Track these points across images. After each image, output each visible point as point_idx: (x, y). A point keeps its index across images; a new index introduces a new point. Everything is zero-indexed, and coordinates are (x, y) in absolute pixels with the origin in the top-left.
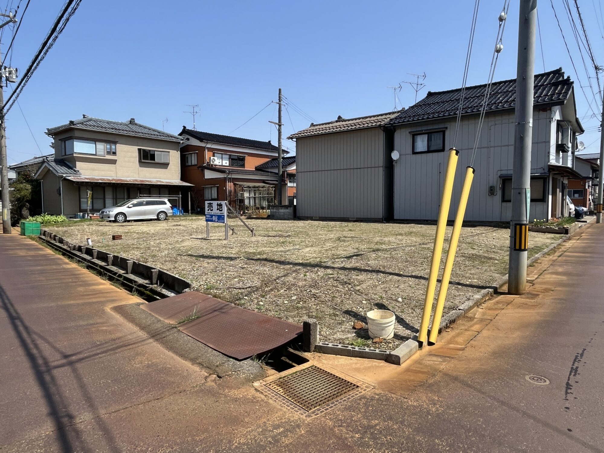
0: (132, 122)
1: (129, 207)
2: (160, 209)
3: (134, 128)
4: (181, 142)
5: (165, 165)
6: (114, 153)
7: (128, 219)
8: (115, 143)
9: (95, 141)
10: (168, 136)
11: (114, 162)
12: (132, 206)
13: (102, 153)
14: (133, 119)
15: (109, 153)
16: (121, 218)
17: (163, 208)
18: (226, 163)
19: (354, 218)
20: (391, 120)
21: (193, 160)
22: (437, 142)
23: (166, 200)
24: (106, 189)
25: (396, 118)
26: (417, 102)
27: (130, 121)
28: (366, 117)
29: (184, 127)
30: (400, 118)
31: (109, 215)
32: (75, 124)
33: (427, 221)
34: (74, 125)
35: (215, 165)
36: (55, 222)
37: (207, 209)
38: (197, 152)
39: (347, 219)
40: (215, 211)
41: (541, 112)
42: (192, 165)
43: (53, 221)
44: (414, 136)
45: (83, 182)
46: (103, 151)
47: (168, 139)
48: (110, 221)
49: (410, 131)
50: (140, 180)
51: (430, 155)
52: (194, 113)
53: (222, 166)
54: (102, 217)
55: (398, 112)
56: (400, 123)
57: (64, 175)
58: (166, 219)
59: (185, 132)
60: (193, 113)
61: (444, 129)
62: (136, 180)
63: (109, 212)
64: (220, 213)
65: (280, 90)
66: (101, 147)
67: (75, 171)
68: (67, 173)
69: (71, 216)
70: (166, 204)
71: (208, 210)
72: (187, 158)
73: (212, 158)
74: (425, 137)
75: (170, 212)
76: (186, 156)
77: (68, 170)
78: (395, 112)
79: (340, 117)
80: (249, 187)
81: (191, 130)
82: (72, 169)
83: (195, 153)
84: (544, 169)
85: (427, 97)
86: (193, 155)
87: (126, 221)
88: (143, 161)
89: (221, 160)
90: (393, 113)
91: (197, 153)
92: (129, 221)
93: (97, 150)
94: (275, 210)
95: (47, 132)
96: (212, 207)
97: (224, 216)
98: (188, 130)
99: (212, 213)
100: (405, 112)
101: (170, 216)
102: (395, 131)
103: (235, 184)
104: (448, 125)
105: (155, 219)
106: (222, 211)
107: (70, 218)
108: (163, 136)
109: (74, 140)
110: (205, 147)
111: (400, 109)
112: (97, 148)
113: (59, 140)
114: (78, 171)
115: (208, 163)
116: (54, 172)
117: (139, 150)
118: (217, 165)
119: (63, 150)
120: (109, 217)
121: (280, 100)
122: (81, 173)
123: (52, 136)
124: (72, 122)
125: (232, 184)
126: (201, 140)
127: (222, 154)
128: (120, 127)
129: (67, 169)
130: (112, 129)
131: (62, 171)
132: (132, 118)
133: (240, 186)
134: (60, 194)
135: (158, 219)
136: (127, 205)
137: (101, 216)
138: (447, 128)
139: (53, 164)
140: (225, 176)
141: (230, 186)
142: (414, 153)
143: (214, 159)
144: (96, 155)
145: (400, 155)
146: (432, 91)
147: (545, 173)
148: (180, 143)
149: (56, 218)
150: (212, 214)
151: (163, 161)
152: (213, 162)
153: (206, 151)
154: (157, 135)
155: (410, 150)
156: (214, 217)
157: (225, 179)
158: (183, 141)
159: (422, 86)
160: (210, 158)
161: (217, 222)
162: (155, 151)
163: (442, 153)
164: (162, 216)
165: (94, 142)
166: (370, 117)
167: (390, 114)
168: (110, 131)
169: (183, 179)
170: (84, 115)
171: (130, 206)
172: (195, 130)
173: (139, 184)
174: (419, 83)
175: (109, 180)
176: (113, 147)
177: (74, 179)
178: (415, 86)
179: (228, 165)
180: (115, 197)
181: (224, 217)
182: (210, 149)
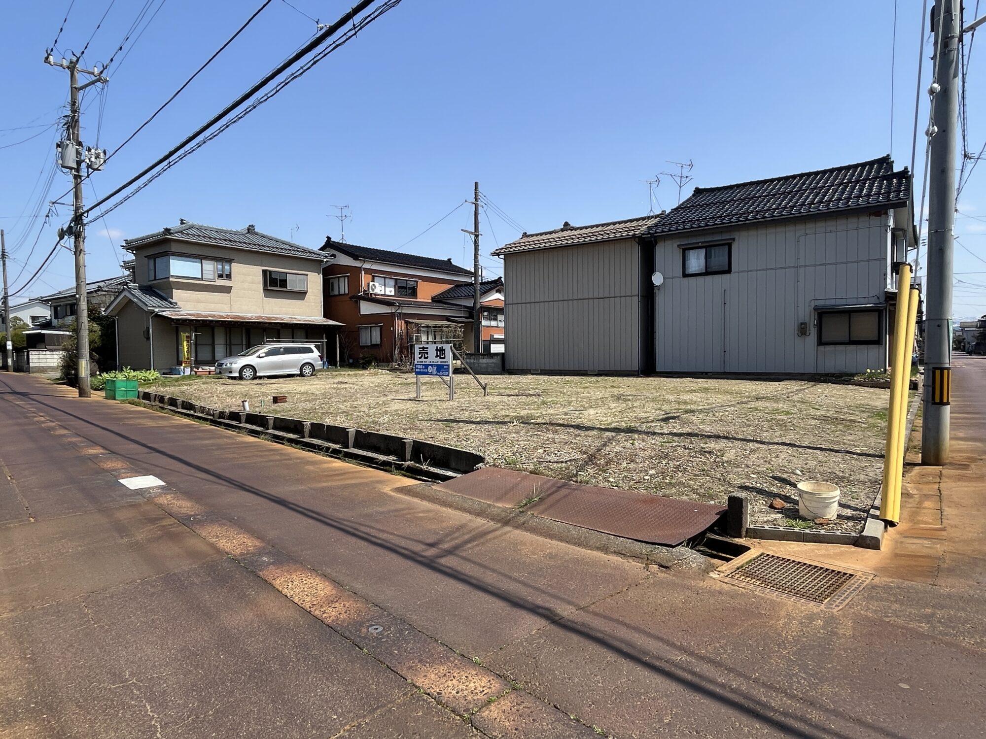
0: (250, 230)
1: (259, 357)
2: (304, 359)
3: (255, 239)
4: (325, 260)
5: (301, 295)
6: (229, 277)
7: (258, 374)
8: (230, 261)
9: (201, 258)
10: (304, 251)
11: (227, 290)
12: (264, 355)
13: (211, 277)
14: (253, 226)
15: (220, 276)
16: (248, 373)
17: (309, 358)
18: (390, 291)
19: (594, 371)
20: (650, 228)
21: (343, 287)
22: (719, 259)
23: (312, 346)
24: (216, 330)
25: (656, 225)
26: (681, 203)
27: (248, 229)
28: (608, 224)
29: (329, 238)
30: (663, 225)
31: (230, 368)
32: (172, 234)
33: (706, 373)
34: (170, 234)
35: (375, 295)
36: (144, 381)
37: (417, 355)
38: (349, 274)
39: (584, 372)
40: (432, 358)
41: (872, 217)
42: (339, 295)
43: (141, 379)
44: (685, 250)
45: (186, 320)
46: (212, 273)
47: (303, 255)
48: (234, 378)
49: (678, 244)
50: (267, 317)
51: (709, 278)
52: (342, 218)
53: (385, 295)
54: (220, 373)
55: (657, 216)
56: (665, 232)
57: (156, 310)
58: (312, 375)
59: (329, 244)
60: (340, 218)
61: (730, 241)
62: (261, 317)
63: (231, 364)
64: (442, 362)
65: (476, 184)
66: (210, 267)
67: (171, 303)
68: (160, 307)
69: (165, 371)
70: (312, 351)
71: (420, 358)
72: (332, 283)
73: (371, 284)
74: (702, 253)
75: (318, 364)
76: (331, 281)
77: (161, 302)
78: (652, 217)
79: (566, 224)
80: (427, 327)
81: (338, 243)
82: (166, 300)
83: (344, 277)
84: (878, 298)
85: (693, 195)
86: (342, 280)
87: (255, 377)
88: (270, 288)
89: (383, 287)
90: (649, 218)
91: (348, 276)
92: (260, 378)
93: (204, 272)
94: (472, 361)
95: (125, 245)
96: (427, 353)
97: (448, 365)
98: (334, 242)
99: (428, 361)
100: (668, 216)
101: (320, 371)
102: (656, 243)
103: (407, 323)
104: (735, 235)
105: (298, 375)
106: (444, 358)
107: (164, 374)
108: (298, 251)
109: (171, 257)
110: (361, 268)
111: (658, 212)
112: (204, 268)
113: (145, 257)
114: (176, 304)
115: (365, 291)
116: (140, 304)
117: (264, 272)
118: (378, 295)
119: (152, 273)
120: (231, 372)
121: (476, 199)
122: (180, 306)
123: (132, 251)
124: (167, 231)
125: (403, 322)
126: (356, 258)
127: (385, 278)
128: (236, 238)
129: (159, 300)
130: (225, 240)
131: (152, 303)
132: (251, 224)
133: (417, 324)
134: (148, 339)
135: (301, 375)
136: (257, 354)
137: (218, 371)
138: (734, 239)
139: (138, 293)
140: (393, 311)
141: (399, 326)
142: (685, 275)
143: (374, 285)
144: (202, 279)
145: (664, 279)
146: (701, 187)
147: (880, 303)
148: (322, 261)
149: (145, 375)
150: (428, 363)
151: (298, 288)
152: (373, 290)
153: (363, 272)
154: (290, 250)
155: (679, 272)
156: (430, 367)
157: (392, 315)
158: (325, 257)
159: (688, 179)
160: (369, 283)
161: (436, 375)
162: (287, 273)
163: (727, 276)
164: (307, 370)
165: (199, 260)
166: (614, 224)
167: (643, 219)
168: (224, 244)
169: (326, 315)
170: (182, 220)
171: (261, 356)
172: (344, 242)
173: (266, 323)
174: (684, 175)
175: (222, 317)
176: (227, 267)
177: (172, 315)
178: (678, 179)
179: (393, 293)
180: (228, 342)
181: (448, 368)
182: (368, 271)
